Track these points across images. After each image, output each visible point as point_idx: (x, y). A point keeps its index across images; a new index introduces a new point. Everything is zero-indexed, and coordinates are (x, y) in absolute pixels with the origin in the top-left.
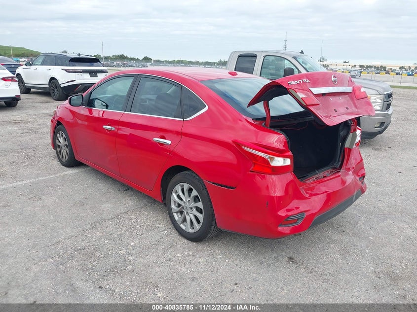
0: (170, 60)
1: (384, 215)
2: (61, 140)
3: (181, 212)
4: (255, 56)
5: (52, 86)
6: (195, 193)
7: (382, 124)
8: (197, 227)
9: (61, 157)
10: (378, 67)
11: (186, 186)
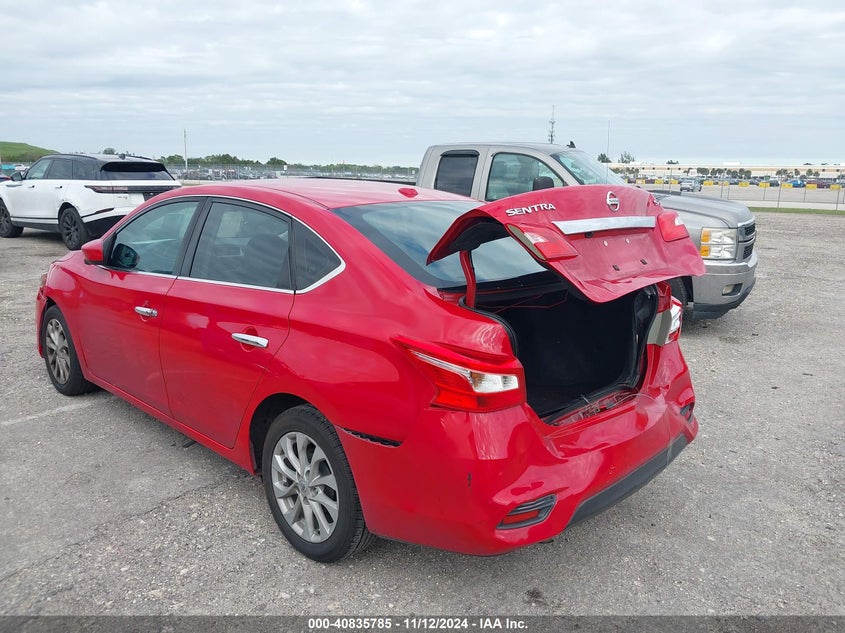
0: (324, 164)
1: (740, 483)
2: (55, 336)
3: (295, 497)
4: (474, 155)
5: (64, 221)
6: (319, 454)
7: (737, 287)
8: (328, 530)
9: (55, 374)
10: (735, 172)
11: (302, 439)
